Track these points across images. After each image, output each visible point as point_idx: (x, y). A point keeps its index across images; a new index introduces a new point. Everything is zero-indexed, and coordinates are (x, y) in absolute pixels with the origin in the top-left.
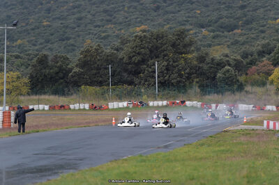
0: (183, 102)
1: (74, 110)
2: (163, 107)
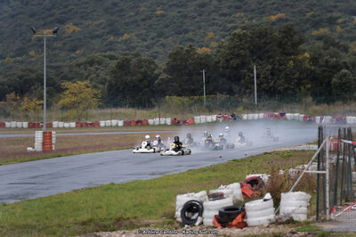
0: (282, 115)
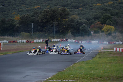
1: (19, 43)
2: (58, 42)
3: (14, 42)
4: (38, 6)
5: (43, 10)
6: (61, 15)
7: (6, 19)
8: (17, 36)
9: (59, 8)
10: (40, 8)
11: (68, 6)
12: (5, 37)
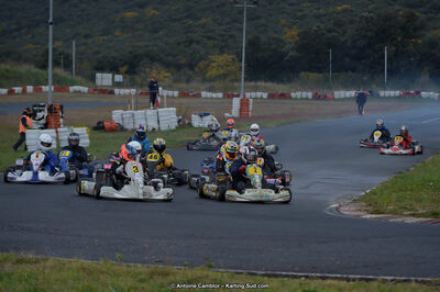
1: (296, 99)
2: (395, 97)
3: (283, 96)
4: (345, 6)
5: (356, 16)
6: (403, 28)
7: (263, 38)
8: (289, 81)
9: (399, 10)
10: (351, 11)
11: (421, 7)
12: (259, 83)
